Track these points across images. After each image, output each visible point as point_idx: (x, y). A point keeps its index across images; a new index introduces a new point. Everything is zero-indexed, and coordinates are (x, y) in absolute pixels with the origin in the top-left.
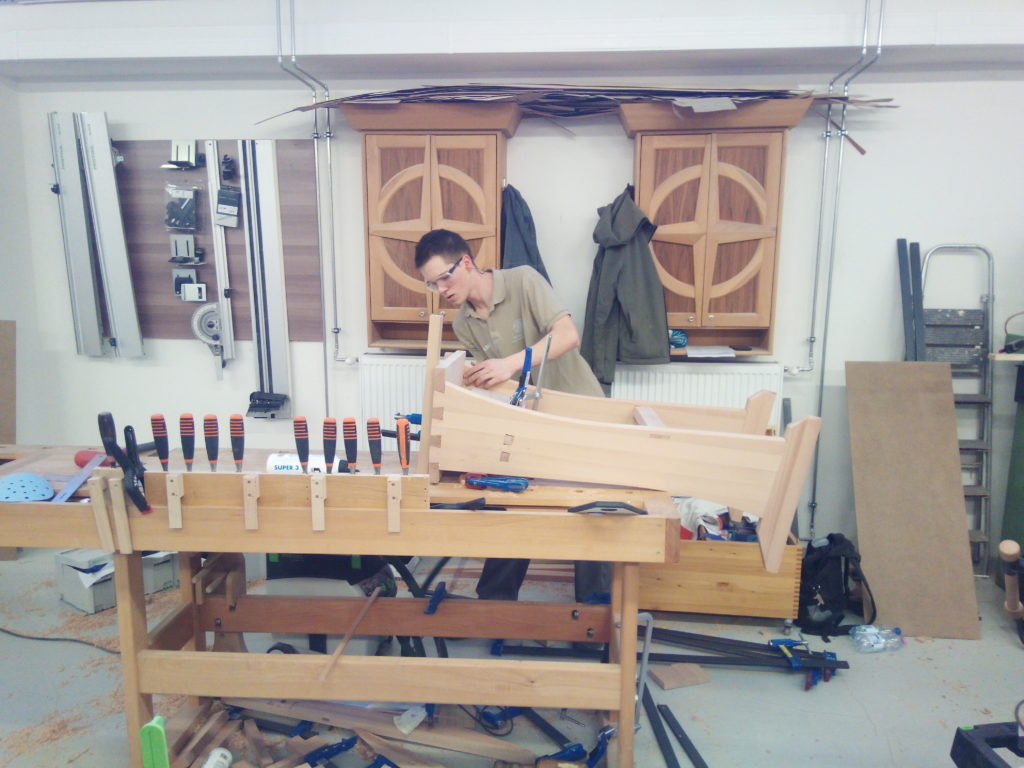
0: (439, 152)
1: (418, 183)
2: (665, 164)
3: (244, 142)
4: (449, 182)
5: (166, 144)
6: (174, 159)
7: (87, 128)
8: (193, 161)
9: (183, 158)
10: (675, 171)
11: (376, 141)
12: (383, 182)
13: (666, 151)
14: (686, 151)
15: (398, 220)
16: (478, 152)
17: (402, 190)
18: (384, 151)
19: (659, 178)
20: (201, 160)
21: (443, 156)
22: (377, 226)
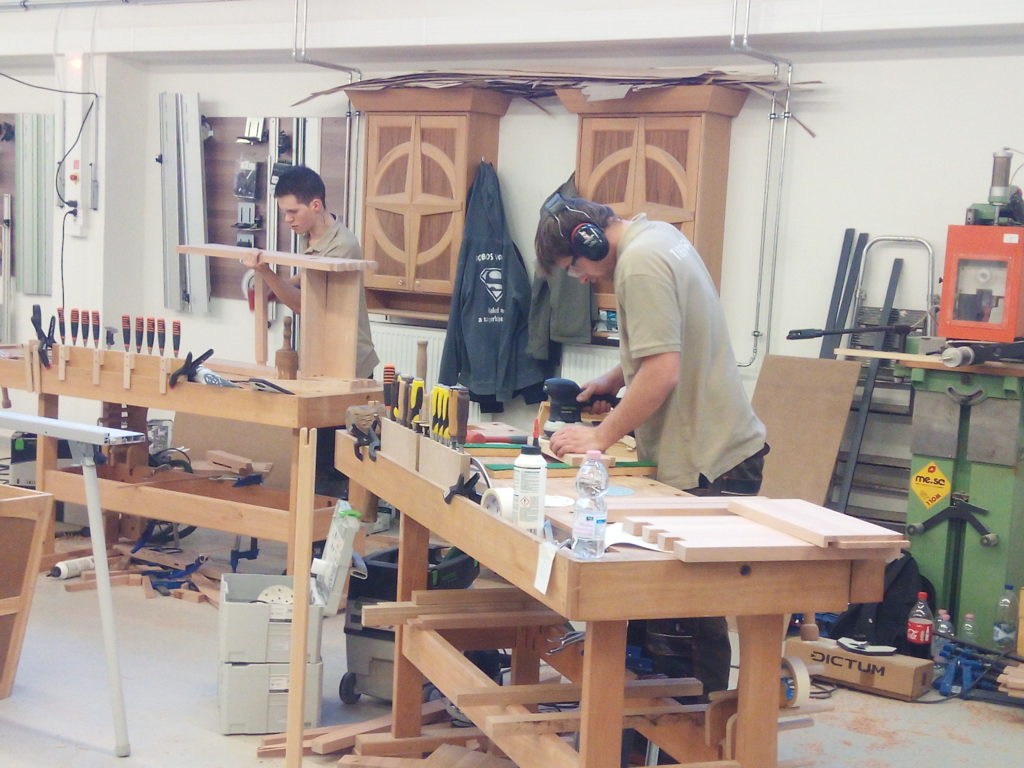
0: (423, 132)
1: (404, 159)
2: (601, 145)
3: (298, 120)
4: (430, 159)
5: (242, 121)
6: (246, 135)
7: (184, 106)
8: (259, 136)
9: (253, 134)
10: (611, 153)
11: (378, 121)
12: (380, 159)
13: (604, 133)
14: (620, 133)
15: (389, 193)
16: (452, 132)
17: (393, 165)
18: (382, 130)
19: (597, 160)
20: (266, 135)
21: (425, 135)
22: (373, 199)
